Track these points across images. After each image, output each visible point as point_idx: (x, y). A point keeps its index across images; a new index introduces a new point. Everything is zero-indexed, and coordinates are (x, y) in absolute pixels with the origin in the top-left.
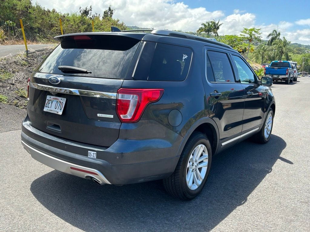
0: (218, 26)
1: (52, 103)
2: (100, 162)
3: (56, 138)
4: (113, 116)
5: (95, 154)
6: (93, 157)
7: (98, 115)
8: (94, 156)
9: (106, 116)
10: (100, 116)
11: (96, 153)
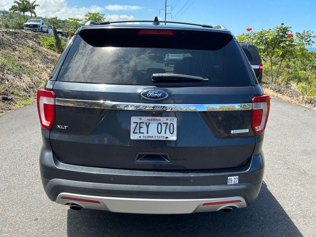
0: (34, 5)
1: (148, 127)
2: (244, 186)
3: (165, 173)
4: (248, 130)
5: (236, 179)
6: (235, 183)
7: (232, 132)
8: (235, 181)
9: (242, 131)
10: (235, 133)
11: (238, 177)
